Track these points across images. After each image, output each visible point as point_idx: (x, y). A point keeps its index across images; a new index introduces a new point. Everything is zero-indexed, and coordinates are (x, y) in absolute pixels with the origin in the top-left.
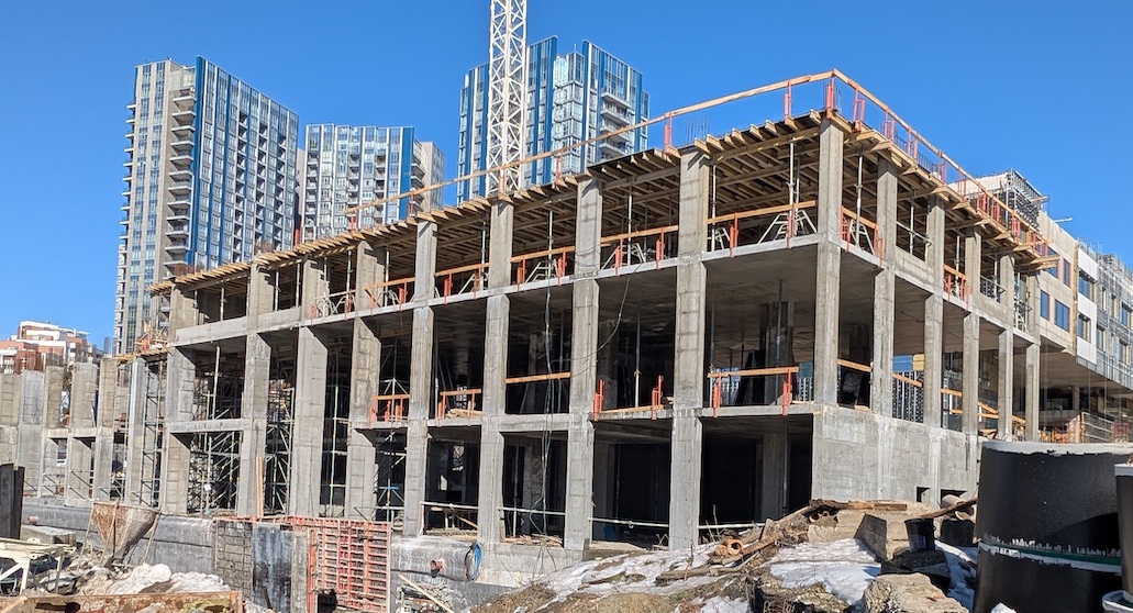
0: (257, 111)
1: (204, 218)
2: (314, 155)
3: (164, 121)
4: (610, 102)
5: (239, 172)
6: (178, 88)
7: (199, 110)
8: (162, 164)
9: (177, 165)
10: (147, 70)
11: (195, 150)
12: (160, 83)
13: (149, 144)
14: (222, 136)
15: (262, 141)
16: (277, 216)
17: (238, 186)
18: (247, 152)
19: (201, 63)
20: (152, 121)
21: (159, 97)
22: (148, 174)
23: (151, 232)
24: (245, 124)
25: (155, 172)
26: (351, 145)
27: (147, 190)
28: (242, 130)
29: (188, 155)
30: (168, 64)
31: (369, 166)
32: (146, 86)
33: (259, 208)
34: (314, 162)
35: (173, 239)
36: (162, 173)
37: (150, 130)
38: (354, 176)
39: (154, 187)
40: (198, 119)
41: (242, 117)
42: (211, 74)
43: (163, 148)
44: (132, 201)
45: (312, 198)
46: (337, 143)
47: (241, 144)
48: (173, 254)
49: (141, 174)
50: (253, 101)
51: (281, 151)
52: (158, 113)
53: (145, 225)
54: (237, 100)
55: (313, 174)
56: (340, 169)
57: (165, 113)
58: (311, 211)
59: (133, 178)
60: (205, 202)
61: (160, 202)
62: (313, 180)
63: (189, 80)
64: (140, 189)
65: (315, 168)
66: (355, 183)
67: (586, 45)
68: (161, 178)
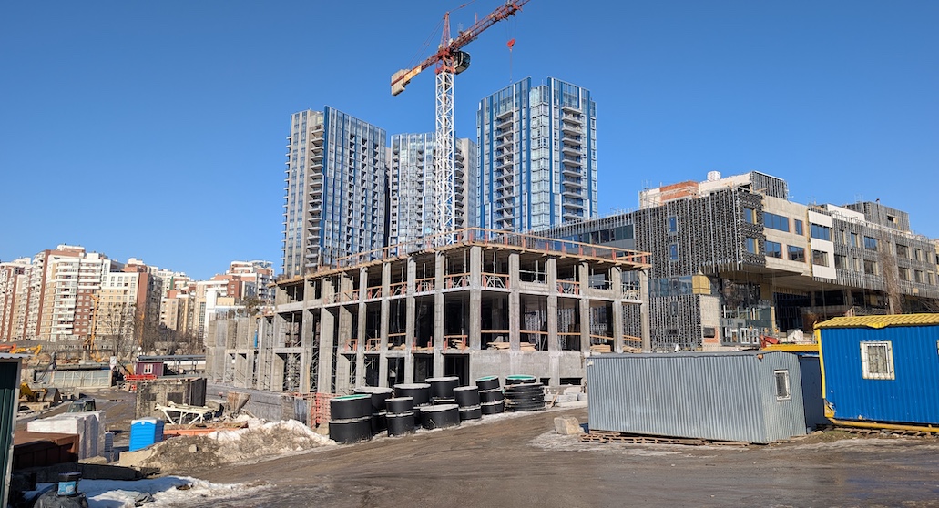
0: (360, 132)
1: (330, 200)
2: (396, 153)
3: (306, 145)
4: (568, 112)
5: (351, 170)
6: (314, 125)
7: (326, 137)
8: (306, 170)
9: (315, 170)
10: (297, 116)
11: (324, 160)
12: (304, 123)
13: (299, 159)
14: (340, 150)
15: (364, 149)
16: (374, 193)
17: (350, 178)
18: (355, 157)
19: (327, 108)
20: (300, 146)
21: (304, 132)
22: (298, 177)
23: (300, 210)
24: (353, 141)
25: (302, 175)
26: (418, 145)
27: (297, 186)
28: (351, 144)
29: (320, 163)
30: (309, 112)
31: (429, 157)
32: (297, 125)
33: (363, 190)
34: (396, 157)
35: (312, 214)
36: (306, 176)
37: (299, 151)
38: (421, 164)
39: (301, 184)
40: (326, 142)
41: (352, 137)
42: (333, 115)
43: (306, 161)
44: (290, 193)
45: (396, 180)
46: (410, 145)
47: (351, 153)
48: (312, 223)
49: (294, 177)
50: (358, 126)
51: (375, 154)
52: (303, 141)
53: (297, 206)
54: (348, 128)
55: (396, 164)
56: (412, 160)
57: (307, 141)
58: (395, 187)
59: (290, 180)
60: (331, 190)
61: (305, 193)
62: (396, 168)
63: (321, 120)
64: (294, 186)
65: (397, 161)
66: (421, 168)
67: (549, 80)
68: (305, 178)
